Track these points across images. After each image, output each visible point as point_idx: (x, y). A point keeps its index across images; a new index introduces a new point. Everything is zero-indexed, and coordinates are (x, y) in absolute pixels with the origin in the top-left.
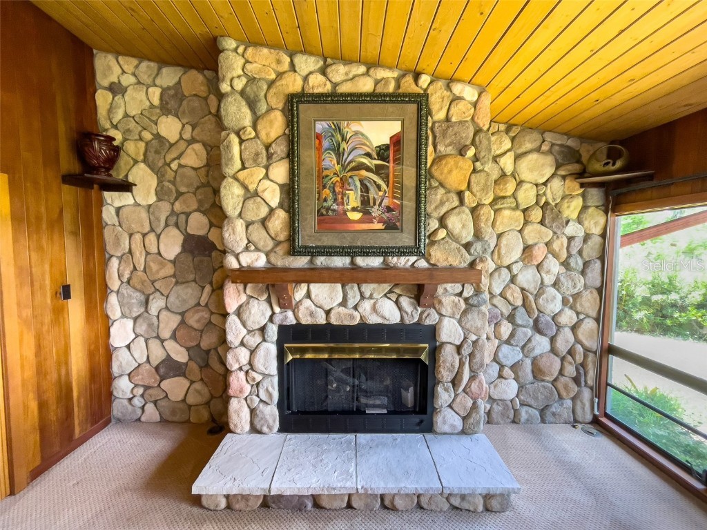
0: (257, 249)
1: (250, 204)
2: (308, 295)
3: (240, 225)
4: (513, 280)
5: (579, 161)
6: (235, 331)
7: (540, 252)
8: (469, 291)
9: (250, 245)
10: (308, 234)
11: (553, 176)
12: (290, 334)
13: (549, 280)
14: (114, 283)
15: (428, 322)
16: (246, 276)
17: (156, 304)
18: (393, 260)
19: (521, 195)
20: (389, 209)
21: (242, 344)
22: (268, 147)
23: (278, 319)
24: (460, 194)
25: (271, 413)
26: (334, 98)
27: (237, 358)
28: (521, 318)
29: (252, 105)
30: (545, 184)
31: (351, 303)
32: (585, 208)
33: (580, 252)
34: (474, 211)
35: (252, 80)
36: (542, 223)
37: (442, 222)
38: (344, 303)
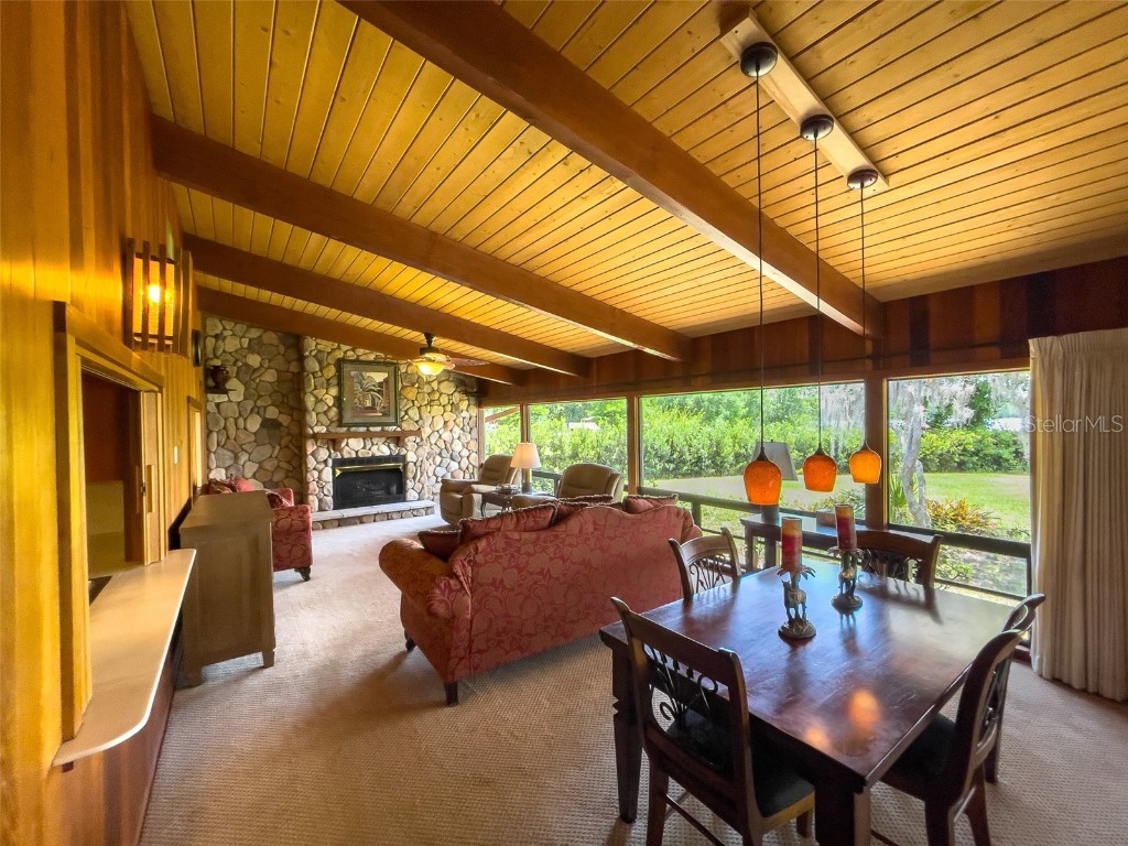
0: (322, 425)
1: (319, 405)
2: (347, 445)
3: (314, 414)
4: (440, 437)
5: (465, 385)
6: (311, 462)
7: (451, 424)
8: (418, 440)
9: (319, 423)
10: (347, 418)
11: (455, 391)
12: (338, 463)
13: (456, 436)
14: (214, 448)
15: (402, 453)
16: (315, 437)
17: (244, 458)
18: (386, 428)
19: (441, 399)
20: (384, 407)
21: (315, 469)
22: (328, 380)
23: (333, 456)
24: (413, 402)
25: (330, 500)
26: (357, 361)
27: (312, 476)
28: (444, 453)
29: (320, 362)
30: (452, 395)
31: (368, 447)
32: (469, 405)
33: (468, 424)
34: (419, 408)
35: (320, 351)
36: (451, 411)
37: (406, 413)
38: (364, 448)
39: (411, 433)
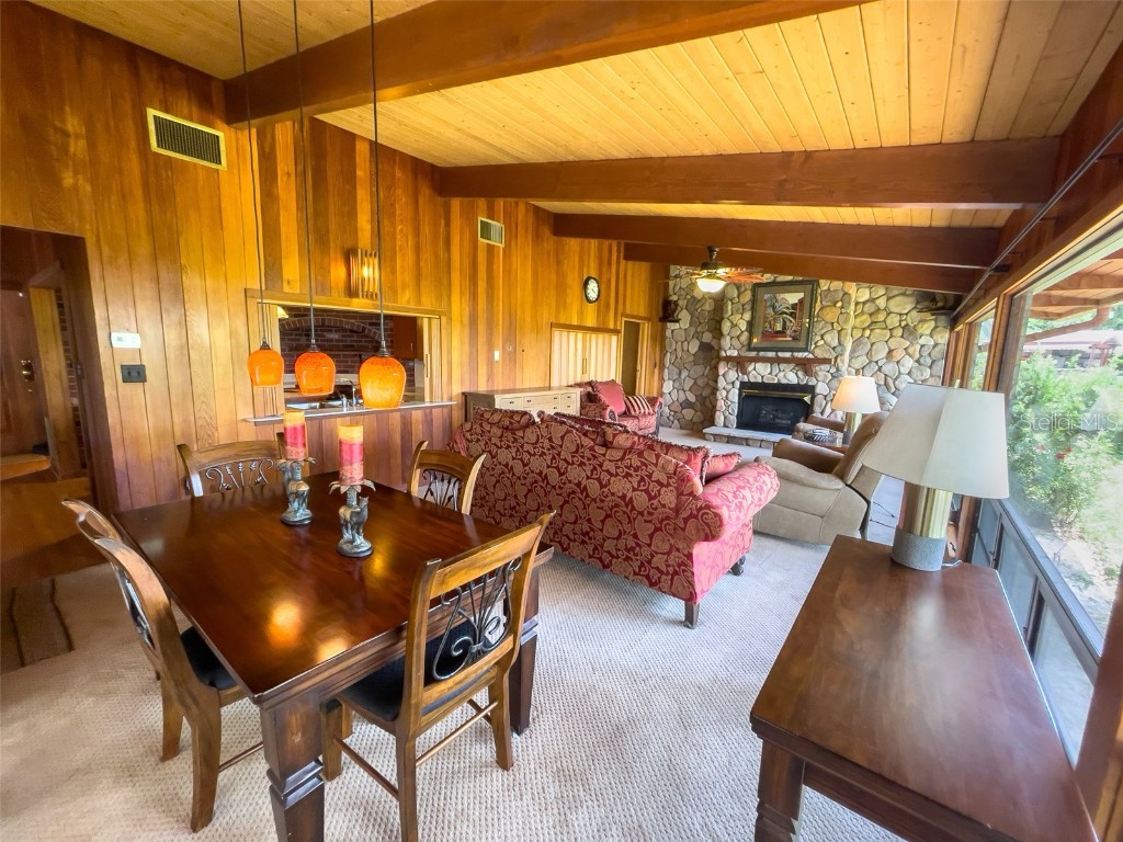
0: (734, 348)
1: (733, 329)
2: (755, 369)
3: (728, 338)
5: (933, 300)
6: (722, 383)
7: (898, 355)
8: (833, 370)
9: (732, 347)
10: (757, 342)
11: (915, 308)
12: (743, 385)
13: (904, 370)
14: (667, 364)
15: (811, 384)
16: (729, 359)
17: (685, 374)
18: (796, 354)
19: (888, 321)
20: (795, 331)
21: (724, 388)
22: (743, 306)
23: (740, 379)
25: (733, 419)
26: (774, 283)
27: (721, 394)
30: (907, 314)
31: (774, 373)
32: (936, 327)
33: (930, 355)
34: (839, 332)
36: (902, 337)
37: (822, 338)
38: (771, 373)
39: (826, 361)
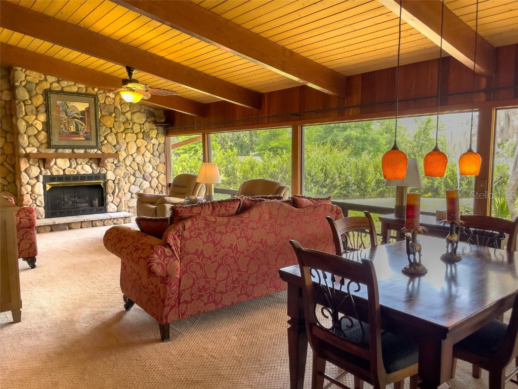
0: (33, 146)
1: (30, 129)
2: (55, 164)
3: (26, 137)
4: (134, 160)
5: (154, 116)
6: (25, 178)
7: (143, 149)
8: (116, 162)
9: (30, 144)
10: (55, 141)
11: (146, 121)
12: (48, 179)
13: (147, 160)
15: (103, 172)
16: (28, 156)
18: (89, 151)
19: (134, 128)
20: (86, 133)
21: (28, 183)
22: (37, 108)
23: (44, 173)
24: (111, 129)
25: (42, 210)
26: (62, 92)
27: (26, 190)
28: (138, 174)
29: (29, 92)
30: (143, 124)
31: (73, 166)
32: (158, 134)
33: (157, 150)
34: (116, 134)
35: (28, 82)
36: (143, 138)
37: (105, 139)
38: (70, 167)
39: (110, 155)
